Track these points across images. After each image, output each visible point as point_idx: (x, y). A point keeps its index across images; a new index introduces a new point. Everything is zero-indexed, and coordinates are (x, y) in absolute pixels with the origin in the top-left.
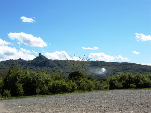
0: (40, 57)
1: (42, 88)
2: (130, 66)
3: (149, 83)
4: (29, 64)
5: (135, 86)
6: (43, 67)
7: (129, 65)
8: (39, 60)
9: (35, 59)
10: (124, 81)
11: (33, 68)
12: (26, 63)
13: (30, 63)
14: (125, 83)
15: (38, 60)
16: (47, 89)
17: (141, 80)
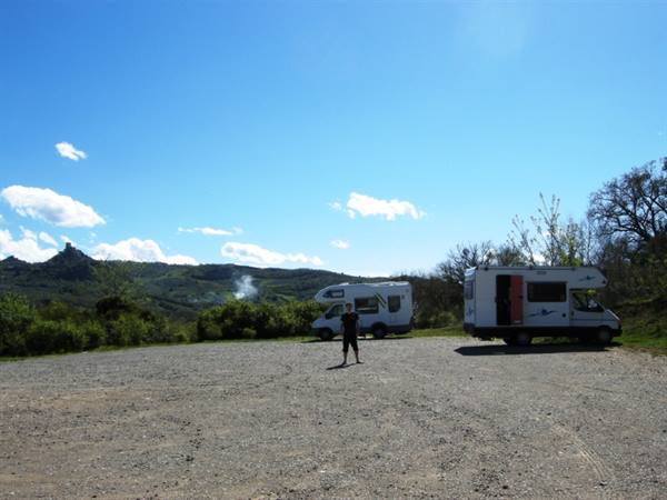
0: (69, 252)
1: (9, 341)
2: (317, 280)
3: (290, 325)
4: (36, 272)
5: (254, 332)
6: (77, 281)
7: (315, 277)
8: (66, 263)
9: (55, 258)
10: (228, 322)
11: (49, 284)
12: (29, 270)
13: (38, 271)
14: (232, 326)
15: (63, 262)
16: (23, 342)
17: (272, 319)
